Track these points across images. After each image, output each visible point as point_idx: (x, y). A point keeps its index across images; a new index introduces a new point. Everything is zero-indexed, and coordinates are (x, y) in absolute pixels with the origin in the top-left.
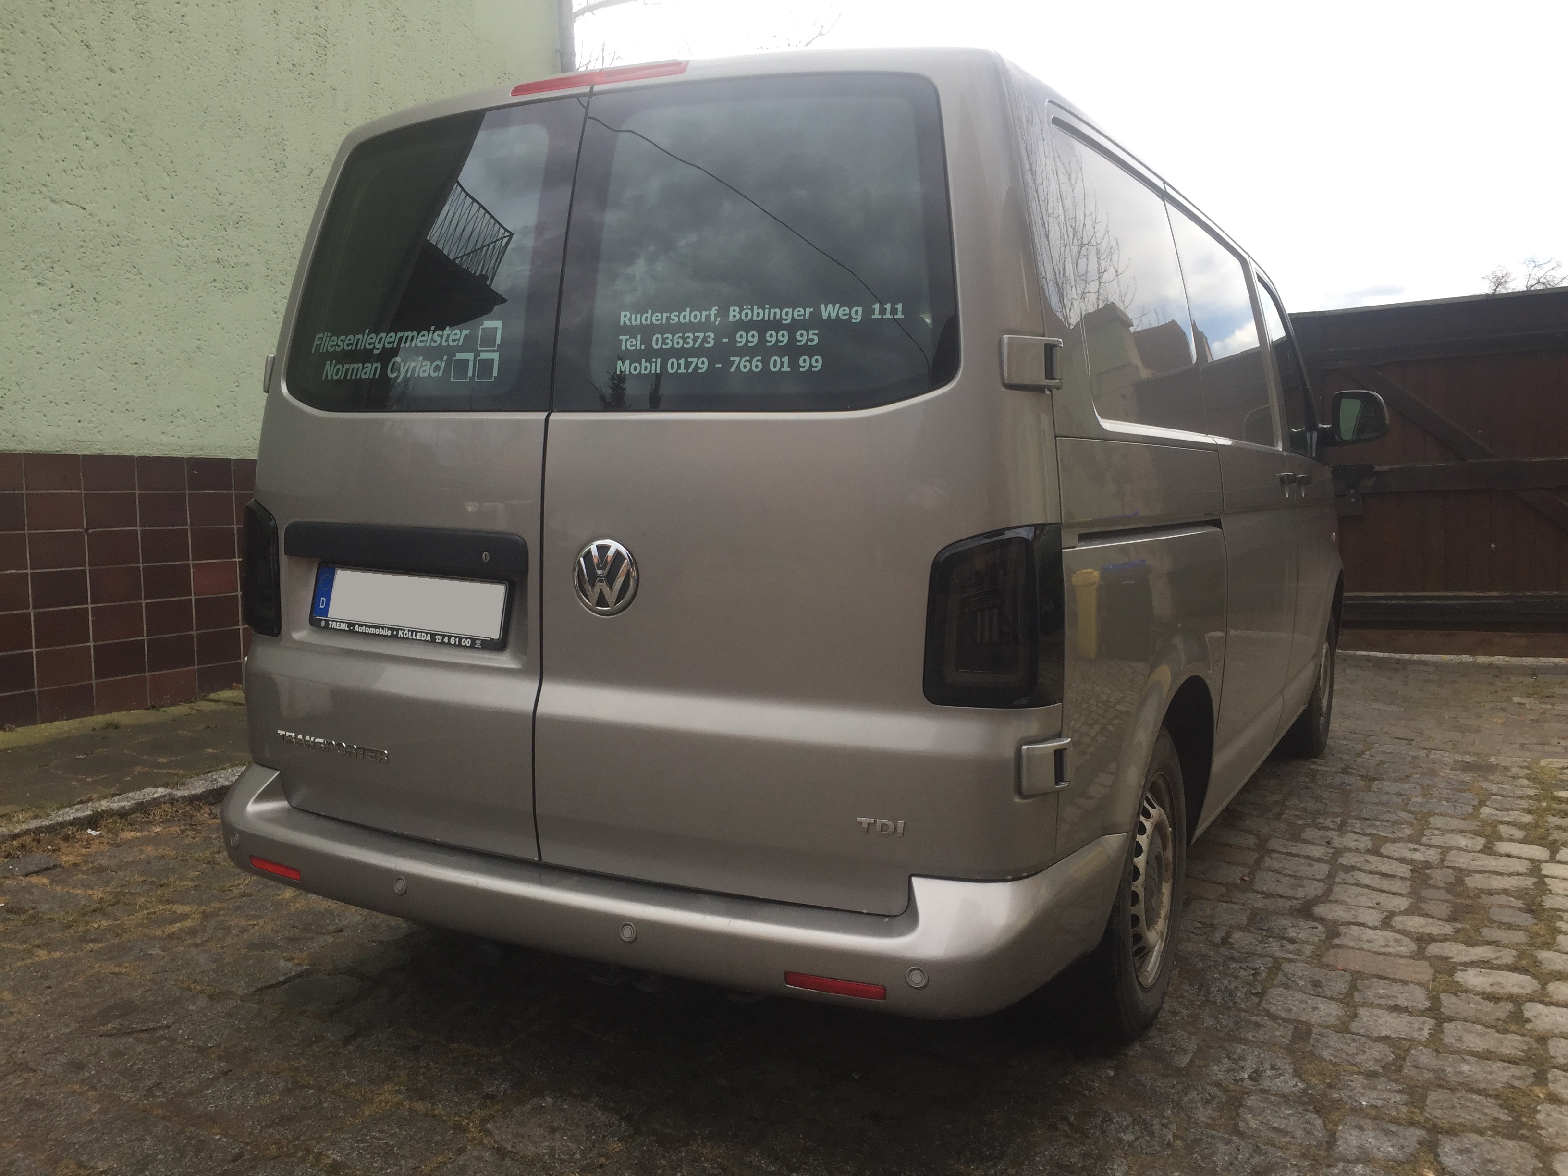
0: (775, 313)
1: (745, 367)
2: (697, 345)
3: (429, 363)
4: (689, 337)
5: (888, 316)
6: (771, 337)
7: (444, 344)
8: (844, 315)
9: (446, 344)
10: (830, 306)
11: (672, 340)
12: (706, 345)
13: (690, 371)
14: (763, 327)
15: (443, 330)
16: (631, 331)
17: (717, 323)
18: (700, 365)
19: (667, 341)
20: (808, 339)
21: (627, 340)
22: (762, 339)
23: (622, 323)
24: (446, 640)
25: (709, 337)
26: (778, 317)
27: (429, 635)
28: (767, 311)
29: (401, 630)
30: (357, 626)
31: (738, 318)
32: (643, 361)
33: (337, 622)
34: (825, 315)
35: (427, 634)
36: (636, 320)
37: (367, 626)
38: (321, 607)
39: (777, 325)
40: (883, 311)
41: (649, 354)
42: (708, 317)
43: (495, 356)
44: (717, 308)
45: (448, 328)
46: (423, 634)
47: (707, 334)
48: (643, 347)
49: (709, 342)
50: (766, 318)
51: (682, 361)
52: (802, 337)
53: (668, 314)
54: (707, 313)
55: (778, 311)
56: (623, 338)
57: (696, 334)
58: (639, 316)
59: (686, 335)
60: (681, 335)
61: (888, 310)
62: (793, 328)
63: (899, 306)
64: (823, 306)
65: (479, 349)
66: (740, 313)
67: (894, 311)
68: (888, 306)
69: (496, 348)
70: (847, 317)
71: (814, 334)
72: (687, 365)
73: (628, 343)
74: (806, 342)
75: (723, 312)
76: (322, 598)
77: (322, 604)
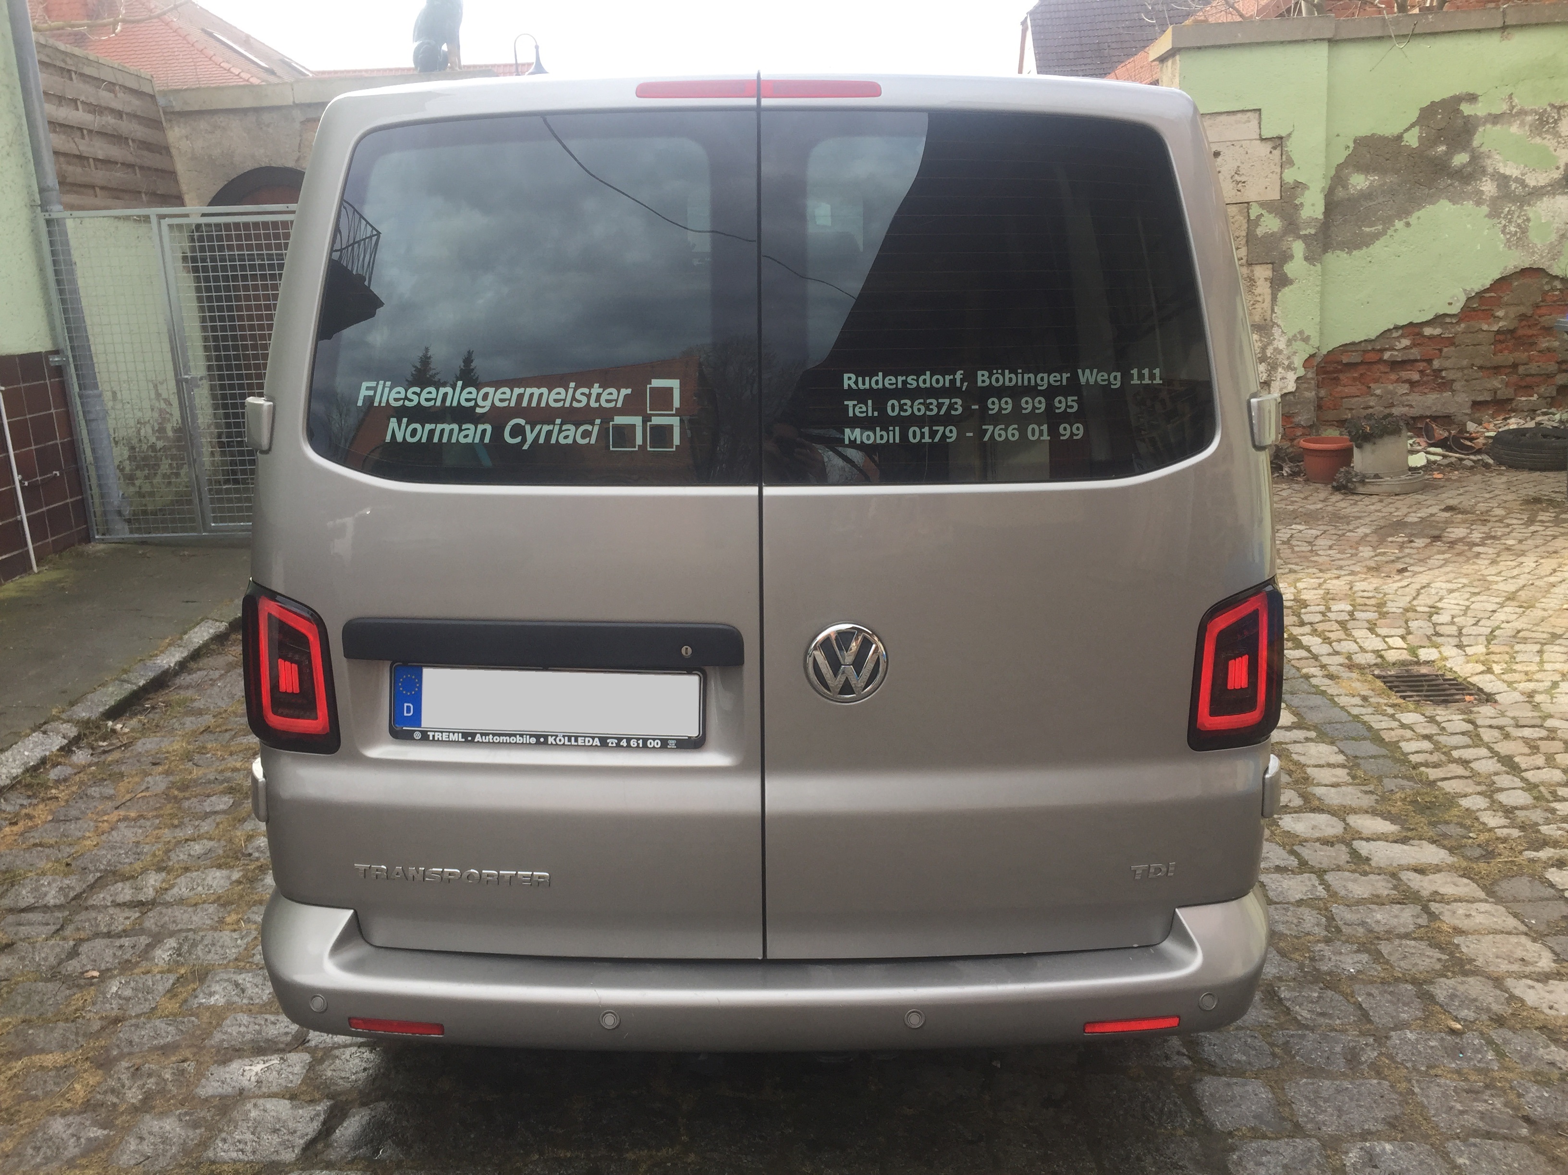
0: (1029, 378)
1: (1000, 435)
2: (942, 412)
3: (572, 428)
4: (931, 404)
5: (1147, 381)
6: (1027, 404)
7: (593, 404)
8: (1102, 380)
9: (597, 405)
10: (1087, 371)
11: (912, 407)
12: (953, 412)
13: (937, 440)
14: (1016, 393)
15: (590, 387)
16: (861, 396)
17: (964, 389)
18: (947, 433)
19: (905, 407)
20: (1067, 407)
21: (854, 406)
22: (1017, 407)
23: (846, 387)
24: (624, 743)
25: (956, 403)
26: (1033, 383)
27: (597, 740)
28: (1020, 376)
29: (552, 736)
30: (478, 736)
31: (987, 383)
32: (878, 429)
33: (442, 732)
34: (1083, 381)
35: (593, 738)
36: (864, 384)
37: (494, 735)
38: (405, 714)
39: (1032, 391)
40: (1141, 376)
41: (883, 421)
42: (953, 382)
43: (675, 421)
44: (962, 372)
45: (596, 385)
46: (587, 739)
47: (953, 401)
48: (876, 414)
49: (956, 409)
50: (1020, 383)
51: (926, 430)
52: (1061, 404)
53: (904, 378)
54: (952, 377)
55: (1032, 376)
56: (850, 403)
57: (940, 401)
58: (867, 379)
59: (928, 401)
60: (922, 401)
61: (1147, 376)
62: (1051, 393)
63: (1157, 371)
64: (1080, 371)
65: (649, 412)
66: (990, 377)
67: (1152, 377)
68: (1146, 371)
69: (674, 412)
70: (1106, 383)
71: (1073, 401)
72: (933, 434)
73: (855, 409)
74: (1066, 409)
75: (970, 377)
76: (406, 705)
77: (408, 711)
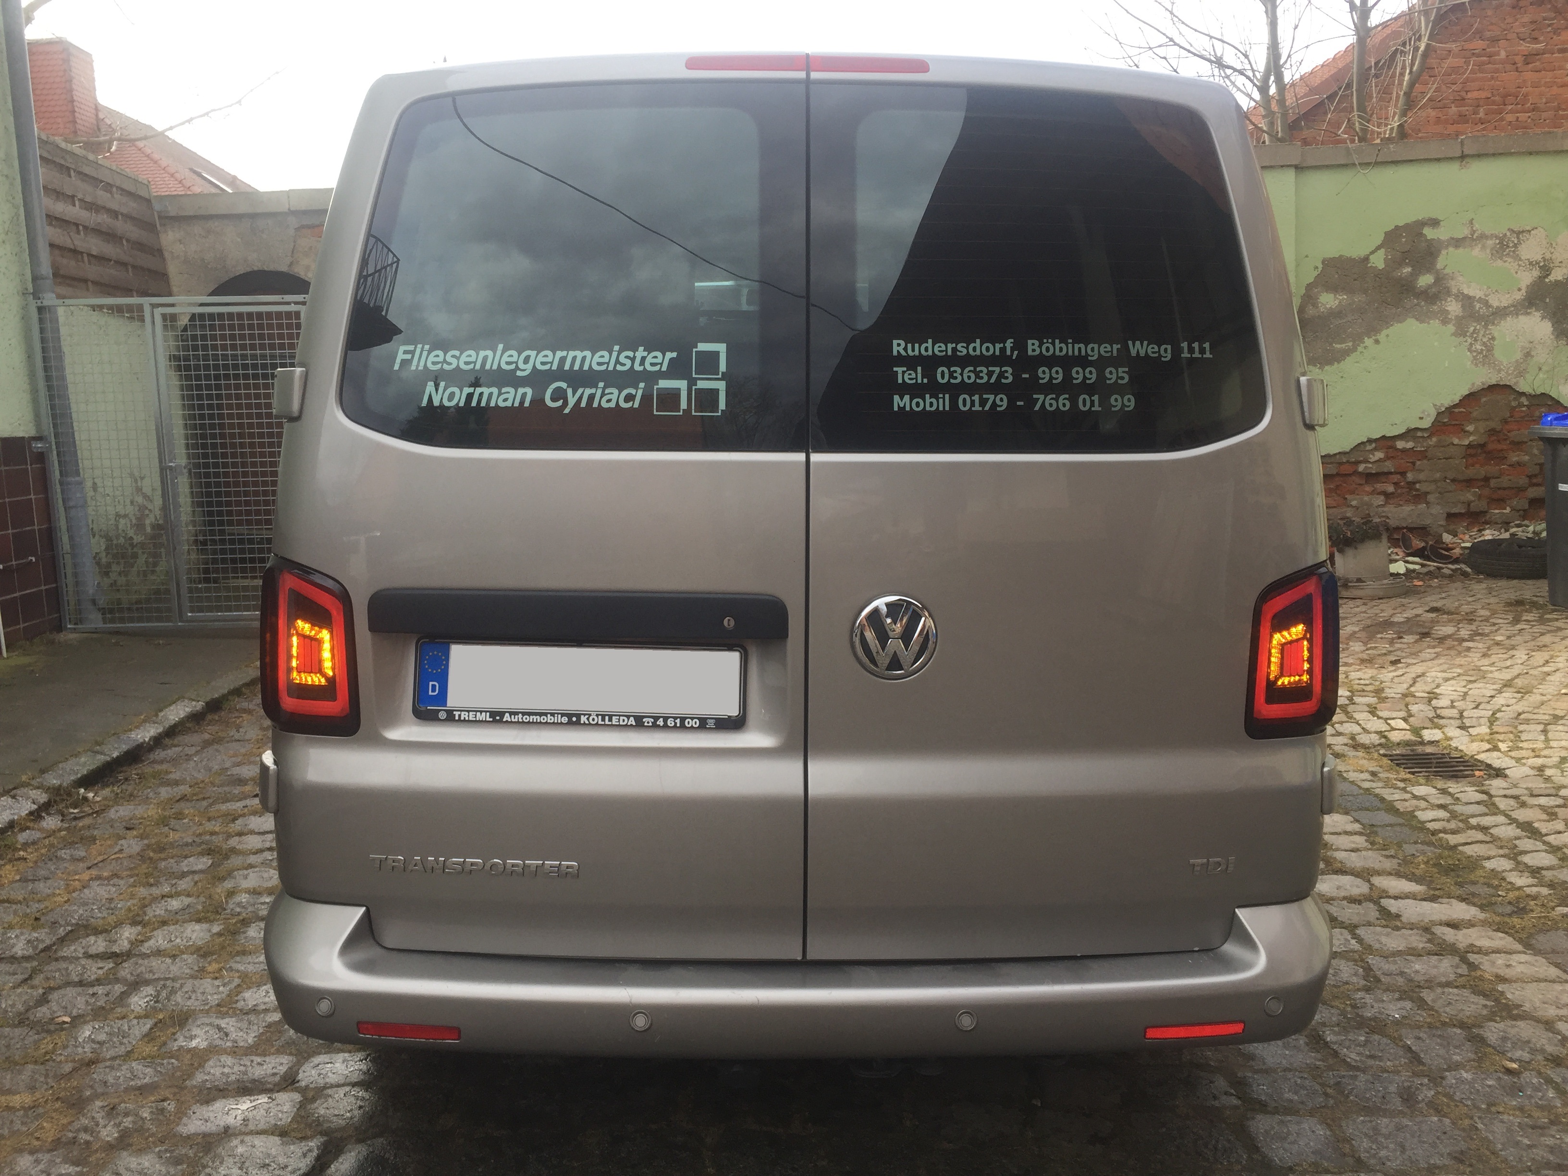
0: (1080, 349)
1: (1051, 405)
2: (993, 380)
3: (616, 391)
4: (981, 371)
5: (1197, 355)
6: (1078, 374)
7: (637, 367)
8: (1153, 353)
9: (641, 368)
10: (1138, 343)
11: (962, 374)
12: (1003, 381)
13: (987, 408)
14: (1067, 363)
15: (635, 350)
16: (910, 363)
17: (1014, 357)
18: (998, 402)
19: (955, 375)
20: (1118, 378)
21: (904, 372)
22: (1068, 377)
23: (895, 353)
24: (660, 722)
25: (1006, 371)
26: (1083, 353)
27: (632, 719)
28: (1070, 346)
29: (585, 715)
30: (507, 715)
31: (1038, 352)
32: (927, 396)
33: (469, 711)
34: (1133, 353)
35: (628, 717)
36: (913, 350)
37: (524, 714)
38: (430, 693)
39: (1083, 361)
40: (1191, 350)
41: (934, 388)
42: (1003, 350)
43: (721, 386)
44: (1012, 340)
45: (641, 349)
46: (622, 718)
47: (1003, 369)
48: (925, 381)
49: (1007, 378)
50: (1070, 353)
51: (976, 398)
52: (1112, 375)
53: (954, 345)
54: (1002, 345)
55: (1082, 346)
56: (900, 370)
57: (990, 369)
58: (917, 345)
59: (978, 369)
60: (972, 368)
61: (1197, 349)
62: (1102, 363)
63: (1207, 345)
64: (1130, 343)
65: (694, 376)
66: (1040, 346)
67: (1202, 351)
68: (1196, 345)
69: (720, 376)
70: (1156, 355)
71: (1124, 372)
72: (983, 402)
73: (903, 375)
74: (1117, 380)
75: (1020, 346)
76: (431, 683)
77: (434, 690)
